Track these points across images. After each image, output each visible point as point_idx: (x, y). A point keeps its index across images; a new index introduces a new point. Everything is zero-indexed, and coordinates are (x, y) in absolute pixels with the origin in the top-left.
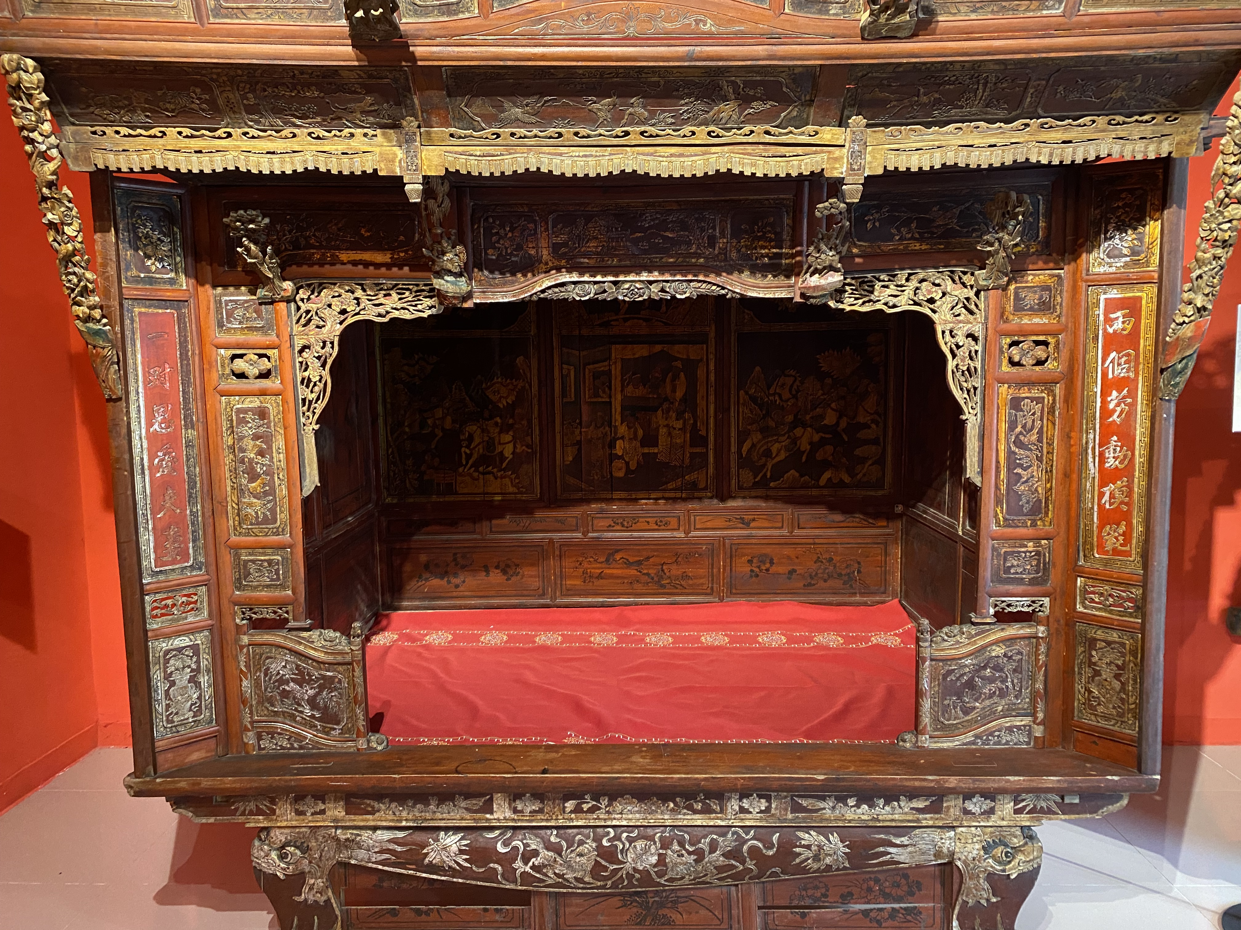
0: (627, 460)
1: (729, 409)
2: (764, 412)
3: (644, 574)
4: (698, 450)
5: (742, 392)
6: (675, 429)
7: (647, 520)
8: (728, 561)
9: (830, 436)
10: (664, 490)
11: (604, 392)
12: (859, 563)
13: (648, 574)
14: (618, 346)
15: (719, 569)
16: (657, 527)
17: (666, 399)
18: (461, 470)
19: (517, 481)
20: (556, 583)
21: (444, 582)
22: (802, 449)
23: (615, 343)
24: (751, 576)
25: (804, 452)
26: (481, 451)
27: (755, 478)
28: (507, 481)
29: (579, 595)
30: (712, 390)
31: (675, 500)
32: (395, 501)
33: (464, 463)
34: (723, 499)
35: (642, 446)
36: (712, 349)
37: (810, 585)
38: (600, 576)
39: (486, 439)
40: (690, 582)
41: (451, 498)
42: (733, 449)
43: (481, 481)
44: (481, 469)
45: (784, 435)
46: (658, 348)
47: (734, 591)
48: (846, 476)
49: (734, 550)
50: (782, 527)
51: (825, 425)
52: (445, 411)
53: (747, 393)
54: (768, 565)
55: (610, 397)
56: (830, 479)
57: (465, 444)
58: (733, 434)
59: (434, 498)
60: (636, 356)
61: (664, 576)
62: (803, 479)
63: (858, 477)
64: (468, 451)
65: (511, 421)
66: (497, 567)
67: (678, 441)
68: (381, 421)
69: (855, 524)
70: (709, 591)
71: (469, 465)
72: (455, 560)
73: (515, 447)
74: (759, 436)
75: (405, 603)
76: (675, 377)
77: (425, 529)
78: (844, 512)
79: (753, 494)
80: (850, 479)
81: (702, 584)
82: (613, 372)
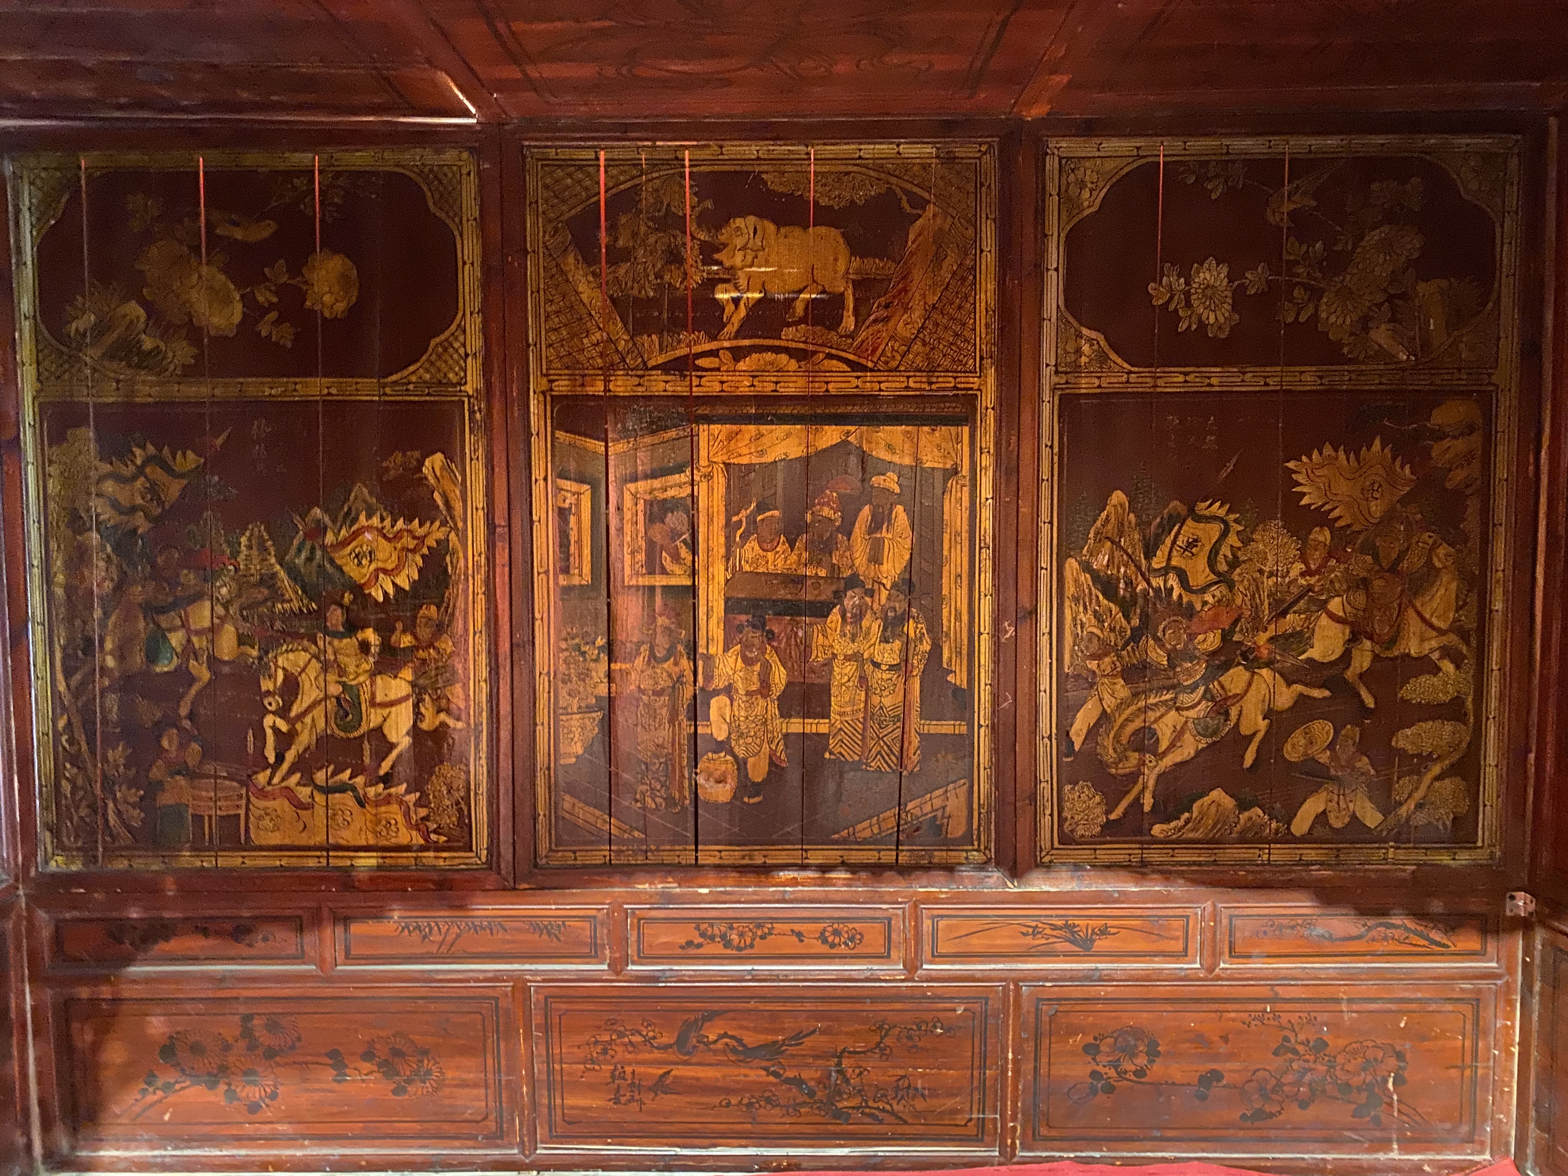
0: (740, 752)
1: (1034, 612)
2: (1136, 622)
3: (788, 1081)
4: (946, 727)
5: (1071, 565)
6: (877, 665)
7: (797, 927)
8: (1029, 1047)
9: (1327, 693)
10: (844, 841)
11: (676, 558)
12: (1400, 1056)
13: (798, 1082)
14: (716, 428)
15: (1004, 1071)
16: (825, 949)
17: (854, 582)
18: (262, 778)
19: (423, 812)
20: (534, 1104)
21: (217, 1096)
22: (1245, 730)
23: (709, 420)
24: (1094, 1091)
25: (1250, 738)
26: (321, 724)
27: (1108, 812)
28: (394, 812)
29: (602, 1138)
30: (986, 556)
31: (877, 870)
32: (76, 867)
33: (272, 759)
34: (1015, 872)
35: (785, 714)
36: (987, 439)
37: (1260, 1115)
38: (661, 1086)
39: (335, 689)
40: (920, 1105)
41: (232, 860)
42: (1047, 723)
43: (320, 811)
44: (320, 777)
45: (1193, 688)
46: (831, 435)
47: (1044, 1131)
48: (1369, 805)
49: (1045, 1018)
50: (1185, 953)
51: (1310, 660)
52: (220, 610)
53: (1086, 567)
54: (1142, 1061)
55: (694, 573)
56: (1322, 818)
57: (274, 703)
58: (1044, 684)
59: (187, 859)
60: (768, 459)
61: (844, 1088)
62: (1244, 816)
63: (1403, 811)
64: (283, 726)
65: (406, 641)
66: (368, 1056)
67: (887, 702)
68: (36, 636)
69: (1393, 947)
70: (972, 1130)
71: (285, 766)
72: (247, 1033)
73: (418, 715)
74: (1122, 690)
75: (107, 1153)
76: (878, 522)
77: (163, 947)
78: (1363, 911)
79: (1104, 855)
80: (1380, 817)
81: (954, 1112)
82: (702, 503)
